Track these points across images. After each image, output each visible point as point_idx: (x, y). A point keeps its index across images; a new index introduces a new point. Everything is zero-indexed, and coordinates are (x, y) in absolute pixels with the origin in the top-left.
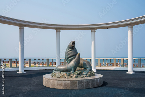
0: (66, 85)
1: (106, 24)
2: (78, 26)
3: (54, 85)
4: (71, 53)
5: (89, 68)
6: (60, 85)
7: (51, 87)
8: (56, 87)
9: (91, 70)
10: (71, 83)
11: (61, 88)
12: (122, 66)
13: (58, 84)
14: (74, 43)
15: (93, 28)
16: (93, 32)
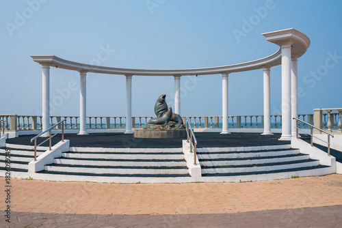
0: (162, 134)
1: (195, 70)
2: (158, 71)
3: (151, 135)
4: (162, 107)
5: (180, 122)
6: (157, 135)
7: (148, 137)
8: (153, 137)
9: (182, 123)
10: (167, 132)
11: (158, 137)
12: (216, 127)
13: (155, 134)
14: (164, 97)
15: (177, 75)
16: (177, 80)
